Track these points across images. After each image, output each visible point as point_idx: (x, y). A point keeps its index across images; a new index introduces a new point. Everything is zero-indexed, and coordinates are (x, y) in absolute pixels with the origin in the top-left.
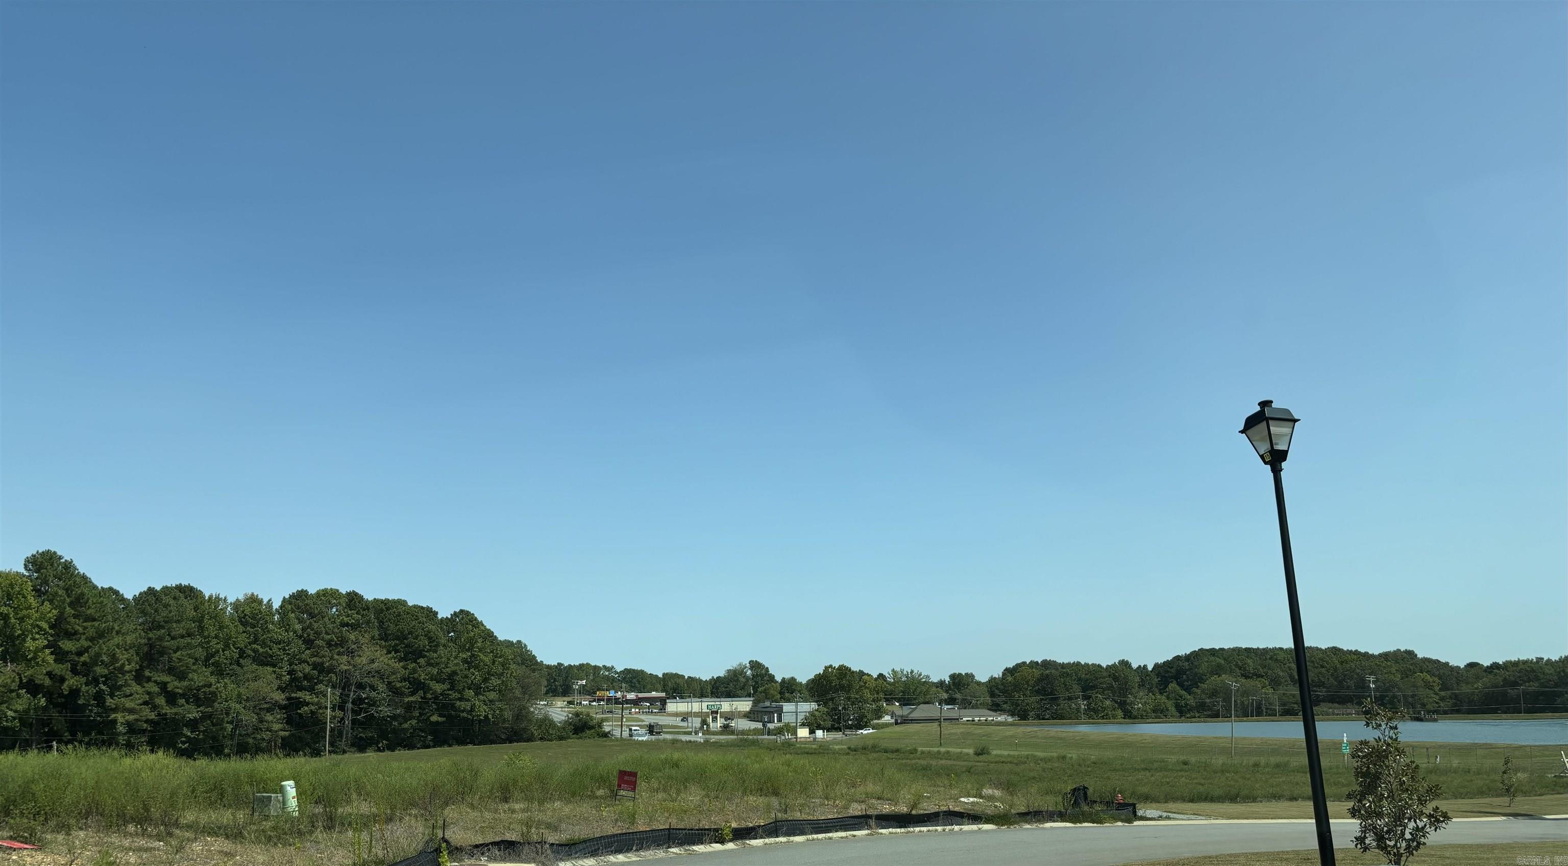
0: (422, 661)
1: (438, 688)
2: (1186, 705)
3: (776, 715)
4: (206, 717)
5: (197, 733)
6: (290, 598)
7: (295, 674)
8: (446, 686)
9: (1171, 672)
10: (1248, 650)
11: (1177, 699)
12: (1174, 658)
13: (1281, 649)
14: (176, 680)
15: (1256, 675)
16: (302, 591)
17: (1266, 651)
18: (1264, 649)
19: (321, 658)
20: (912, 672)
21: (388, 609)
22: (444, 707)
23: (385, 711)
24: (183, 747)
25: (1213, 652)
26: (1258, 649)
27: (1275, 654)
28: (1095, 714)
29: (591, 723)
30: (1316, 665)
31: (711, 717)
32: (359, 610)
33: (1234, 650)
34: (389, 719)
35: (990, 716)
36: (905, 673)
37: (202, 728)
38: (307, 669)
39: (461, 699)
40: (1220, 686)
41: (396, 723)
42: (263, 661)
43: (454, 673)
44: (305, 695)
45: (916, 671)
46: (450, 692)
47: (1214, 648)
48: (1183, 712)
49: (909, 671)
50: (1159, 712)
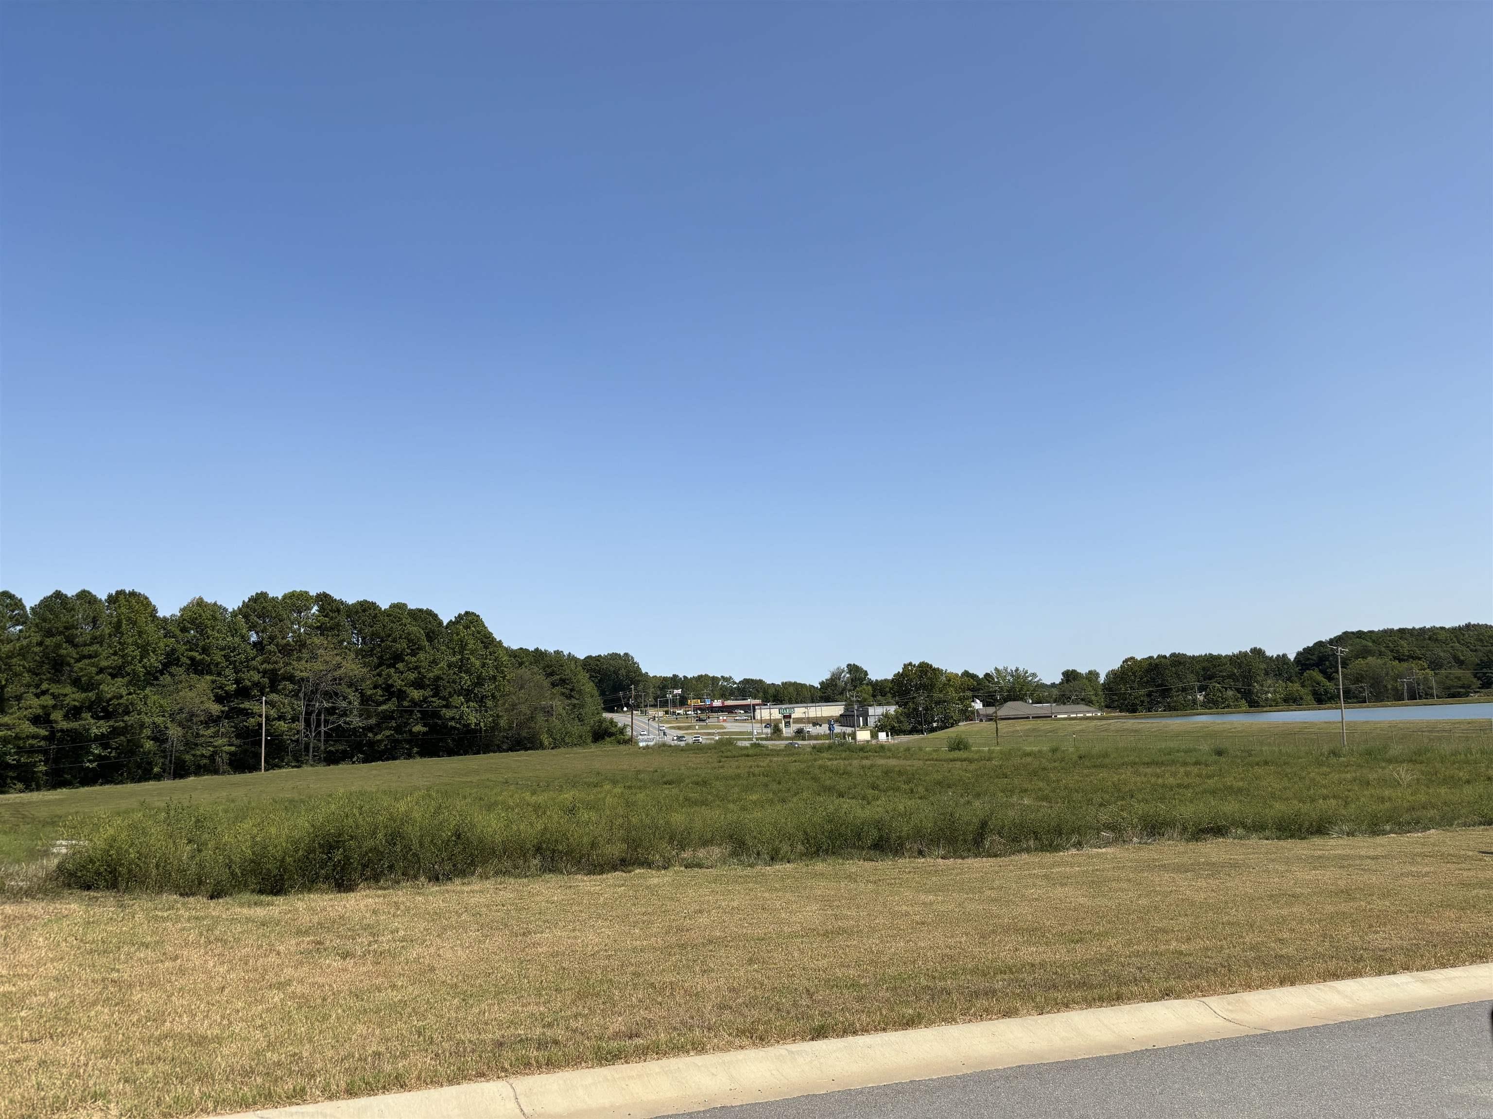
0: (400, 666)
1: (416, 694)
2: (1326, 692)
3: (861, 718)
4: (115, 732)
5: (109, 750)
6: (249, 601)
7: (242, 683)
8: (428, 692)
9: (1312, 660)
10: (1402, 631)
11: (1313, 686)
12: (1316, 644)
13: (1442, 628)
14: (78, 692)
15: (1412, 657)
16: (262, 593)
17: (1423, 630)
18: (1420, 629)
19: (272, 664)
20: (1017, 670)
21: (364, 611)
22: (430, 716)
23: (356, 721)
24: (91, 766)
25: (1360, 634)
26: (1414, 629)
27: (1434, 634)
28: (1213, 704)
29: (614, 730)
30: (1486, 644)
31: (783, 722)
32: (328, 613)
33: (1385, 632)
34: (361, 730)
35: (1088, 712)
36: (1009, 670)
37: (114, 745)
38: (256, 677)
39: (447, 706)
40: (1365, 669)
41: (370, 735)
42: (198, 668)
43: (438, 678)
44: (254, 705)
45: (1021, 669)
46: (433, 699)
47: (1360, 631)
48: (1322, 699)
49: (1014, 669)
50: (1292, 701)
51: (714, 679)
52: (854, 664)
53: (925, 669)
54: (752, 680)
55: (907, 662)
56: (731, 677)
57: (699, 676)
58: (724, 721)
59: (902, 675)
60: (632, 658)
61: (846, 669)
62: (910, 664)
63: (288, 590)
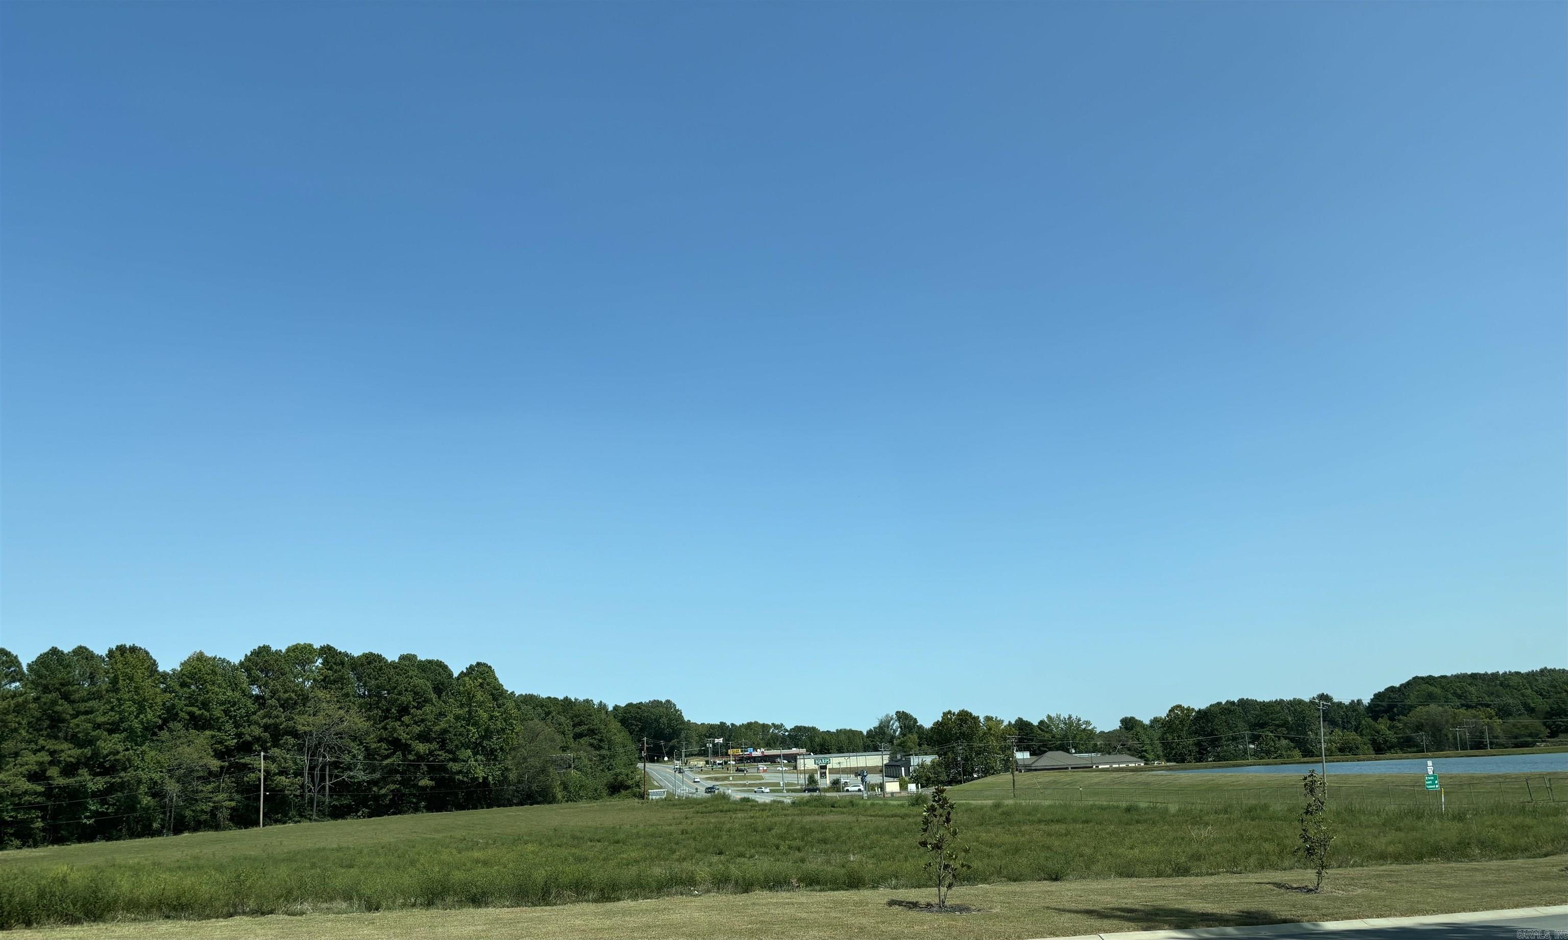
0: (406, 719)
1: (422, 748)
2: (1386, 741)
3: (903, 769)
4: (111, 789)
5: (106, 806)
6: (251, 655)
7: (243, 738)
8: (434, 746)
9: (1382, 706)
10: (1474, 676)
11: (1372, 735)
12: (1386, 690)
13: (1517, 673)
14: (74, 748)
15: (1481, 704)
16: (264, 647)
17: (1495, 676)
18: (1493, 674)
19: (273, 719)
20: (1070, 717)
21: (369, 663)
22: (436, 770)
23: (361, 776)
24: (88, 823)
25: (1430, 680)
26: (1486, 674)
27: (1506, 679)
28: (1266, 754)
29: (630, 782)
30: (1560, 690)
31: (819, 772)
32: (335, 664)
33: (1457, 676)
34: (365, 784)
35: (1131, 762)
36: (1062, 718)
37: (111, 801)
38: (257, 731)
39: (455, 760)
40: (1425, 717)
41: (375, 789)
42: (198, 723)
43: (445, 731)
44: (255, 760)
45: (1074, 717)
46: (440, 753)
47: (1430, 676)
48: (1380, 749)
49: (1067, 717)
50: (1346, 751)
51: (765, 727)
52: (903, 712)
53: (965, 717)
54: (805, 727)
55: (946, 710)
56: (782, 725)
57: (748, 723)
58: (765, 771)
59: (941, 723)
60: (674, 705)
61: (895, 716)
62: (949, 712)
63: (292, 643)
